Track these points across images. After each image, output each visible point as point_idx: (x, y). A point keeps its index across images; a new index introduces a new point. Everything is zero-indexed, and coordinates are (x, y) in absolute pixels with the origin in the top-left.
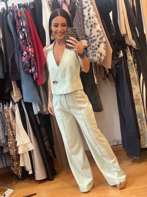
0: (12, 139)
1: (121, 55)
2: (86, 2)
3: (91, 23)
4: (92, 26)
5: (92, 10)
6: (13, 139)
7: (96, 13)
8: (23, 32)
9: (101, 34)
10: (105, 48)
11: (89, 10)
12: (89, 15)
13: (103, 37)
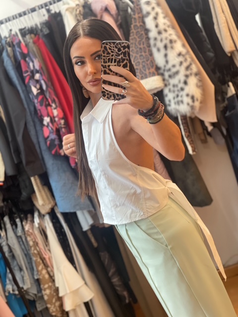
0: (48, 283)
1: (231, 91)
2: (148, 3)
3: (164, 42)
4: (166, 47)
5: (161, 16)
6: (50, 284)
7: (170, 21)
8: (37, 81)
9: (186, 60)
10: (199, 84)
11: (155, 18)
12: (157, 26)
13: (191, 64)
